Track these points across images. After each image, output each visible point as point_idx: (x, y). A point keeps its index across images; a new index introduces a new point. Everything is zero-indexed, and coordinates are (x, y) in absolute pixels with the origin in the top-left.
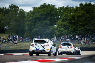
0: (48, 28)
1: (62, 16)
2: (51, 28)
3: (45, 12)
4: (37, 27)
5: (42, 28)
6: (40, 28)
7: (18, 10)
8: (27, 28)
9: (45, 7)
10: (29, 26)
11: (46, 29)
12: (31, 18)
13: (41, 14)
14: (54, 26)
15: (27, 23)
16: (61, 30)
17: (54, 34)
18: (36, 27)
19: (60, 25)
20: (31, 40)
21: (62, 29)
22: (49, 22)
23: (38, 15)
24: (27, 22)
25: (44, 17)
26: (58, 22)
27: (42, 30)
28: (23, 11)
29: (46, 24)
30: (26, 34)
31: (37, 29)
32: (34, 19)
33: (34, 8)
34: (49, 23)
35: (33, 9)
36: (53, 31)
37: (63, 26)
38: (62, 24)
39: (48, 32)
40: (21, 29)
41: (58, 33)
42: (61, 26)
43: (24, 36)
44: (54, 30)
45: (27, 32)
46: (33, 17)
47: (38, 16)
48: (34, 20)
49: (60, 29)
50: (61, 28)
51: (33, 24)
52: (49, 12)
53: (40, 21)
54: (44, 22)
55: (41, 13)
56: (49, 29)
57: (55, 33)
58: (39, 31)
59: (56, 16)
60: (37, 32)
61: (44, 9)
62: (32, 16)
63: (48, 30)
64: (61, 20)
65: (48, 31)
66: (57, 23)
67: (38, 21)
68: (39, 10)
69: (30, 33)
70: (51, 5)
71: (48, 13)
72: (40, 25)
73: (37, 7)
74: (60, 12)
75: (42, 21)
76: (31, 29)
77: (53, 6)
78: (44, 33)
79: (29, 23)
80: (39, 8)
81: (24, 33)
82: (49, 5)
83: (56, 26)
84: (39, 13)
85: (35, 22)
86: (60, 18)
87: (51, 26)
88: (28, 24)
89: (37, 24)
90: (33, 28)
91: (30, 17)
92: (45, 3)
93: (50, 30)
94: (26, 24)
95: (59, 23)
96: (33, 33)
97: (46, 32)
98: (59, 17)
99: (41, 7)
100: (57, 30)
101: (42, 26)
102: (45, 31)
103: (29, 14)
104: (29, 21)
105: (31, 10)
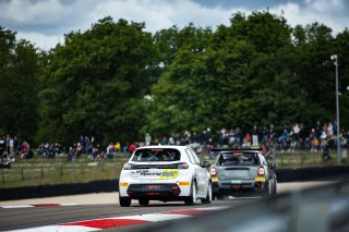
0: (122, 106)
1: (170, 63)
2: (134, 107)
3: (109, 50)
4: (83, 105)
5: (98, 108)
6: (93, 106)
7: (11, 45)
8: (44, 109)
9: (109, 33)
10: (54, 100)
11: (114, 111)
12: (58, 72)
13: (95, 58)
14: (142, 98)
15: (47, 90)
16: (167, 113)
17: (145, 127)
18: (78, 103)
19: (164, 94)
20: (59, 152)
21: (170, 108)
22: (124, 86)
23: (84, 61)
24: (44, 88)
25: (108, 67)
26: (156, 82)
27: (99, 113)
28: (31, 49)
29: (116, 92)
30: (41, 131)
31: (82, 113)
32: (70, 75)
33: (71, 35)
34: (125, 89)
35: (67, 42)
36: (142, 117)
37: (175, 97)
38: (170, 91)
39: (120, 121)
40: (23, 113)
41: (156, 123)
42: (168, 97)
43: (36, 139)
44: (142, 112)
45: (48, 124)
46: (66, 69)
47: (84, 65)
48: (69, 80)
49: (165, 110)
50: (167, 106)
51: (67, 93)
52: (124, 49)
53: (91, 82)
54: (108, 84)
55: (95, 54)
56: (124, 109)
57: (149, 123)
58: (88, 118)
59: (151, 64)
60: (83, 121)
61: (106, 37)
62: (65, 66)
63: (122, 114)
64: (167, 74)
65: (123, 118)
66: (155, 87)
67: (83, 84)
68: (86, 43)
69: (58, 126)
70: (129, 23)
71: (119, 53)
72: (94, 96)
73: (82, 32)
74: (163, 49)
75: (99, 83)
76: (61, 114)
77: (138, 27)
78: (109, 123)
79: (53, 90)
80: (88, 36)
81: (36, 129)
82: (123, 23)
83: (149, 97)
84: (88, 54)
85: (75, 87)
86: (165, 69)
87: (132, 100)
88: (48, 96)
89: (83, 93)
90: (67, 108)
91: (54, 69)
92: (109, 18)
93: (129, 113)
94: (40, 94)
95: (161, 88)
96: (66, 126)
97: (115, 120)
98: (162, 65)
99: (93, 31)
100: (153, 113)
101: (101, 99)
102: (113, 117)
103: (51, 57)
104: (54, 84)
105: (58, 45)
